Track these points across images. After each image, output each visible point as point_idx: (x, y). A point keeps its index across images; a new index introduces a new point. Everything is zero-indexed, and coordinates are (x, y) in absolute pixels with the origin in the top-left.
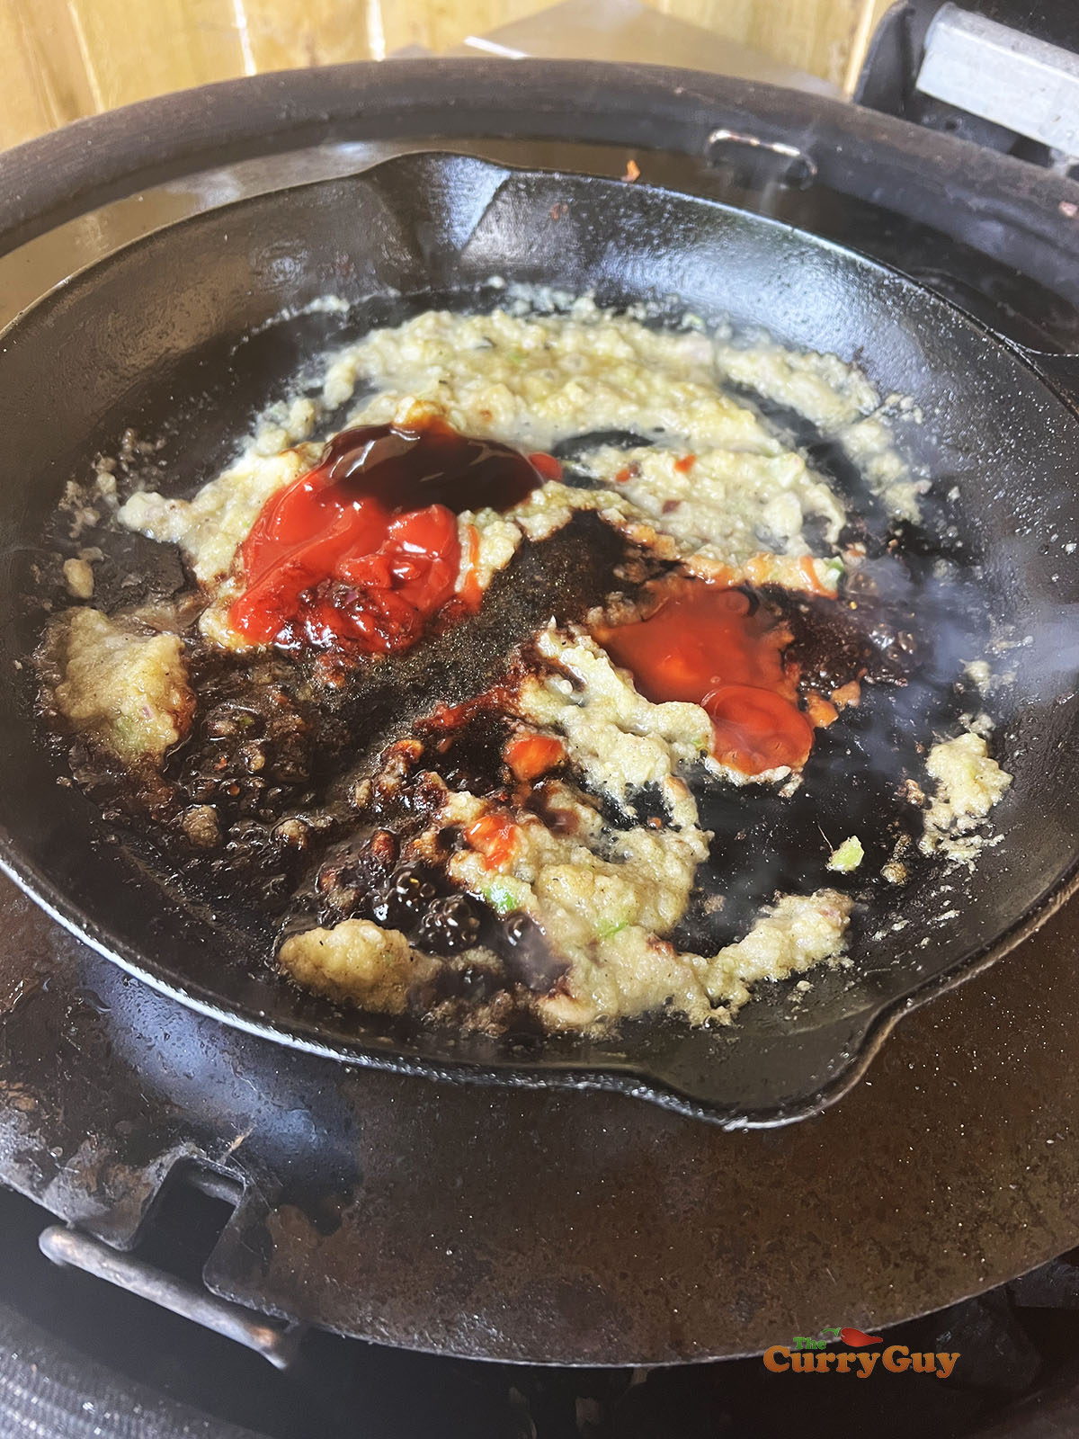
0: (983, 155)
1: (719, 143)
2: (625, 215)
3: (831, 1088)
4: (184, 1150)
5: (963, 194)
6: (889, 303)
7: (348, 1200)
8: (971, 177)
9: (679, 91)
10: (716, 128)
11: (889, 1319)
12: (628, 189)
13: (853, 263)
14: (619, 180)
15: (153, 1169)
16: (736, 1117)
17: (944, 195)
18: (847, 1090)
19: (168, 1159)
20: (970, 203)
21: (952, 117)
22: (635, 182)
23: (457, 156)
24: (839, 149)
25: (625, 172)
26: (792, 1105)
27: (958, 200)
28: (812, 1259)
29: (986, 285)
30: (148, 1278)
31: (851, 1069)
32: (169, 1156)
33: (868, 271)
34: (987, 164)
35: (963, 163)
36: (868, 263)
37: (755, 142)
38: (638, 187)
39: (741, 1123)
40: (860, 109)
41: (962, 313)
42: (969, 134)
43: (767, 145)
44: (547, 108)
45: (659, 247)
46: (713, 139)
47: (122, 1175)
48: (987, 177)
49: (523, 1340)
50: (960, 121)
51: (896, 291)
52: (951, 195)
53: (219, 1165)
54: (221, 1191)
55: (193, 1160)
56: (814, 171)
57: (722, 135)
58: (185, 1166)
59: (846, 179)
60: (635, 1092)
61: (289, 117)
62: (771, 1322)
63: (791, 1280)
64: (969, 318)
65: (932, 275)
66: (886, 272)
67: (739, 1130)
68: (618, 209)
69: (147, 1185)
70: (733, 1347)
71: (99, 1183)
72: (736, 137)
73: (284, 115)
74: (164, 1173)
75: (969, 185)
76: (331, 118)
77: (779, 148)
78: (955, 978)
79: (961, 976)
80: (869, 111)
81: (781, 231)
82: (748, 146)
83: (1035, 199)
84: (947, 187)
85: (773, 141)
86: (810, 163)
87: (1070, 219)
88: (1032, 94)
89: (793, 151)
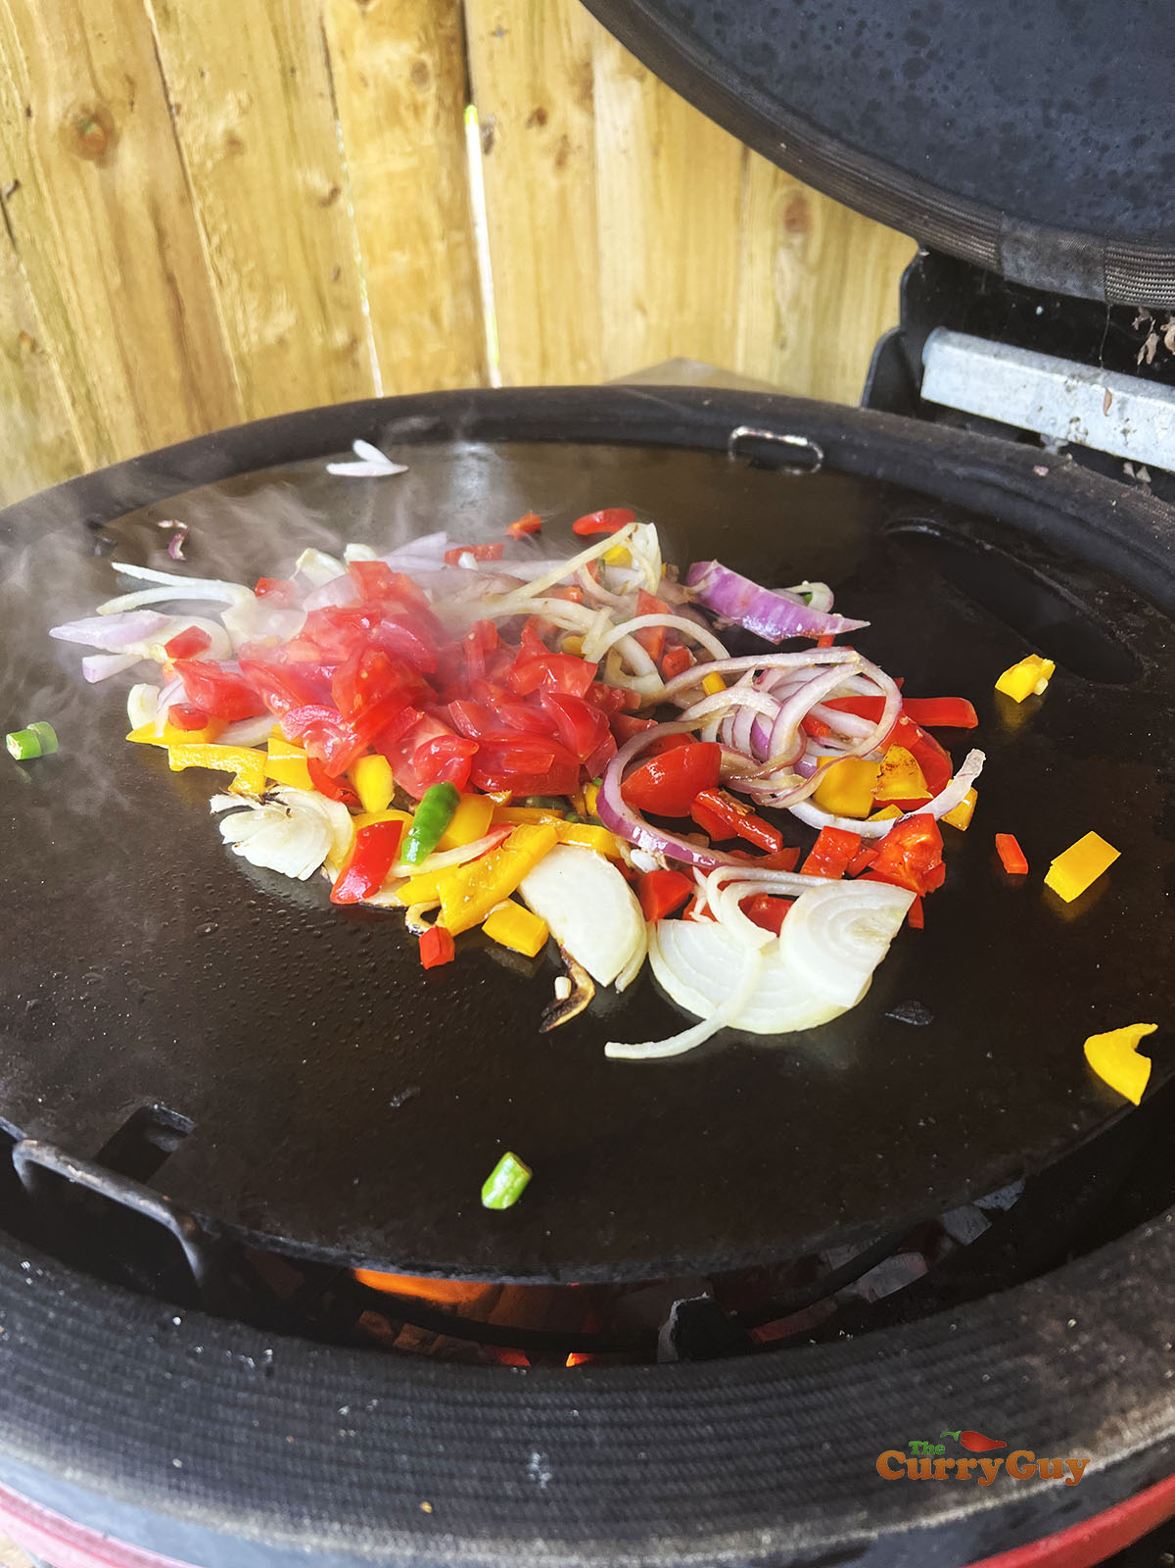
1: (741, 439)
4: (146, 1101)
5: (949, 465)
8: (958, 453)
9: (706, 403)
10: (738, 426)
17: (934, 467)
19: (133, 1107)
20: (956, 472)
21: (938, 412)
24: (843, 437)
27: (946, 471)
29: (965, 529)
32: (134, 1105)
35: (951, 444)
37: (769, 435)
40: (865, 410)
43: (780, 438)
44: (595, 419)
46: (734, 436)
48: (972, 452)
52: (940, 467)
56: (820, 455)
57: (742, 431)
59: (851, 461)
65: (922, 524)
72: (753, 433)
75: (955, 458)
77: (790, 439)
80: (875, 412)
82: (763, 439)
83: (1011, 465)
84: (935, 462)
85: (785, 433)
86: (816, 449)
87: (1042, 477)
88: (1016, 391)
89: (802, 442)
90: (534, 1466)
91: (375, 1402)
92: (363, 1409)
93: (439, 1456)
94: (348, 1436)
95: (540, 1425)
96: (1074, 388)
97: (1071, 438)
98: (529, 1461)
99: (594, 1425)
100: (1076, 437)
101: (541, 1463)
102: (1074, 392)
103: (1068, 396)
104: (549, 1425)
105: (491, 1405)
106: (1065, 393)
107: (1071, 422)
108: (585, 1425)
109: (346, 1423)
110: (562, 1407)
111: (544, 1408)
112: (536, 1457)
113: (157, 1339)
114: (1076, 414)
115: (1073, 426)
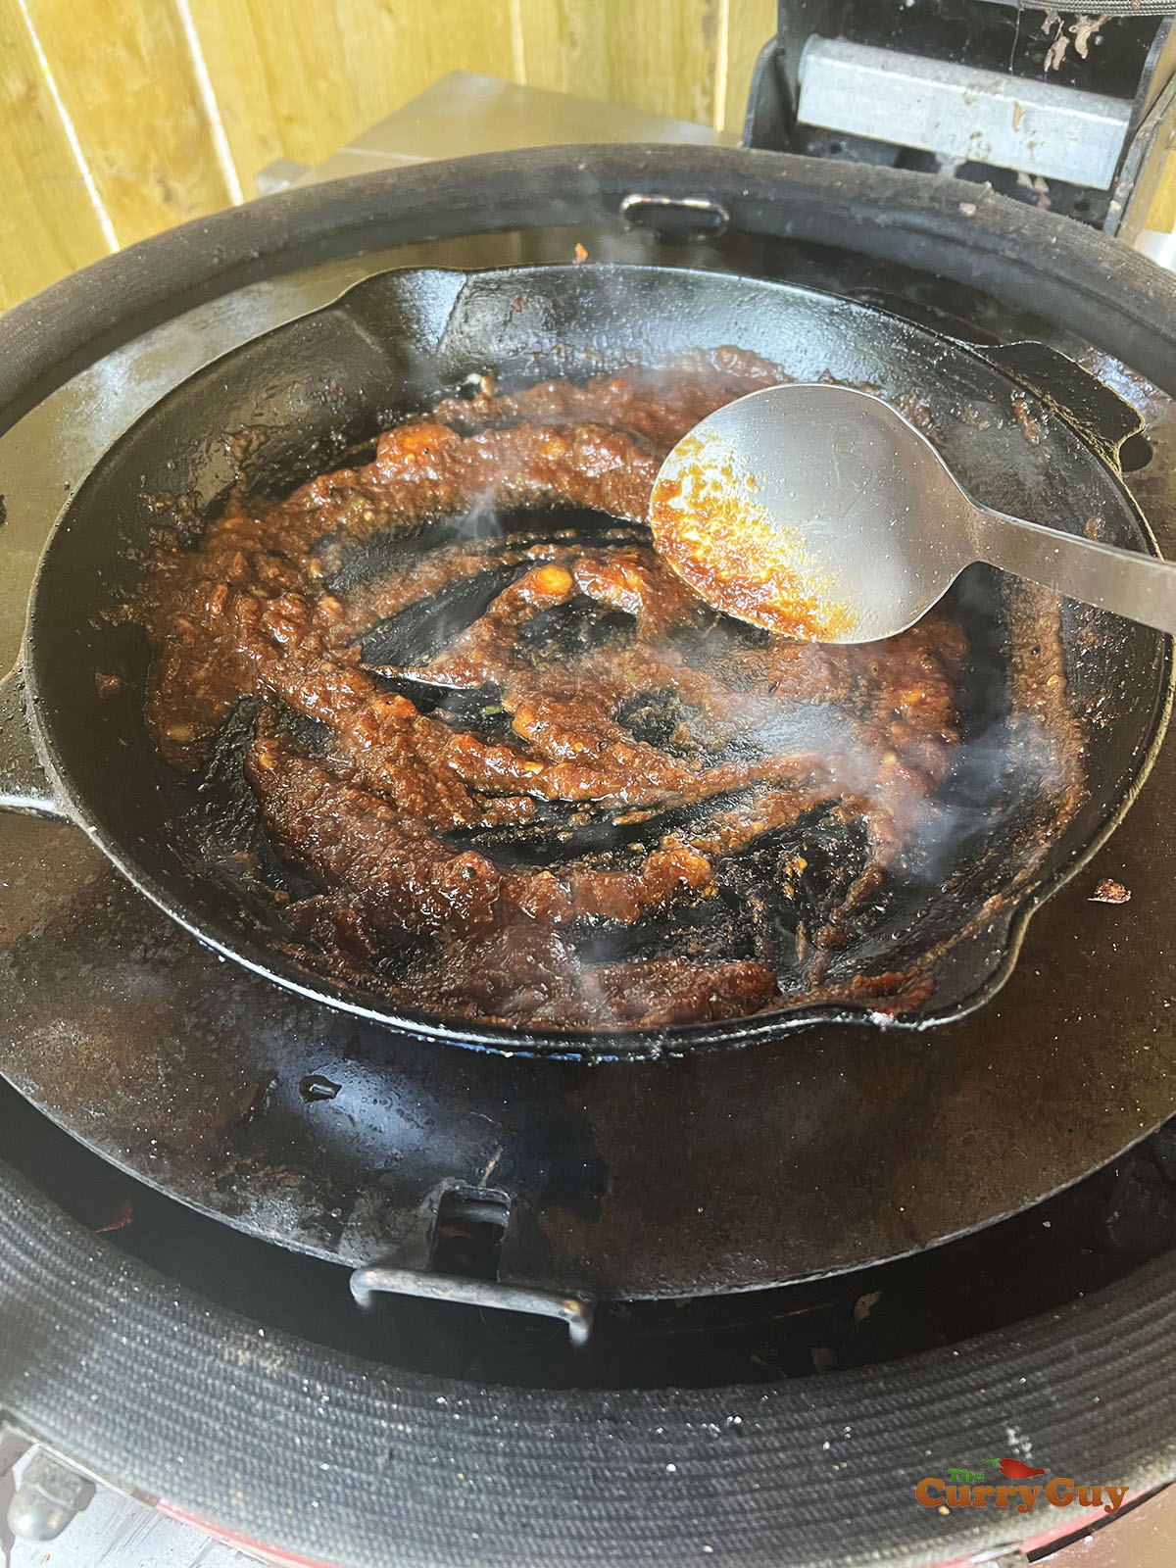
0: (879, 174)
1: (631, 207)
2: (582, 295)
3: (993, 977)
4: (445, 1185)
5: (869, 213)
6: (842, 327)
7: (600, 1189)
8: (873, 196)
9: (582, 166)
10: (626, 194)
11: (1078, 1173)
12: (580, 270)
13: (802, 298)
14: (570, 263)
15: (425, 1205)
16: (927, 1018)
17: (852, 217)
18: (1007, 977)
19: (436, 1195)
20: (878, 221)
21: (833, 141)
22: (586, 262)
23: (416, 270)
24: (746, 193)
25: (575, 255)
26: (967, 998)
27: (866, 220)
28: (1001, 1142)
29: (911, 293)
30: (461, 1285)
31: (1005, 960)
32: (435, 1193)
33: (818, 303)
34: (884, 181)
35: (863, 184)
36: (816, 296)
37: (666, 201)
38: (589, 267)
39: (931, 1022)
40: (754, 151)
41: (911, 325)
42: (855, 154)
43: (679, 202)
45: (618, 317)
46: (626, 205)
47: (400, 1218)
48: (888, 193)
49: (784, 1263)
50: (843, 144)
51: (847, 316)
52: (859, 216)
53: (481, 1189)
54: (485, 1214)
55: (455, 1192)
56: (727, 217)
57: (634, 199)
58: (450, 1198)
59: (758, 219)
60: (839, 1019)
61: (221, 261)
62: (982, 1199)
63: (989, 1163)
64: (918, 328)
65: (864, 293)
66: (834, 301)
67: (929, 1028)
68: (574, 290)
69: (425, 1220)
70: (957, 1227)
71: (382, 1229)
72: (648, 200)
73: (216, 260)
74: (436, 1206)
75: (874, 203)
76: (261, 254)
77: (689, 202)
78: (1067, 874)
79: (1071, 871)
80: (764, 152)
81: (729, 281)
82: (661, 206)
83: (936, 205)
84: (853, 209)
85: (683, 197)
86: (721, 211)
87: (972, 217)
88: (909, 107)
89: (704, 204)
90: (1013, 1441)
91: (848, 1429)
92: (841, 1439)
93: (929, 1459)
94: (841, 1469)
95: (998, 1401)
96: (975, 99)
97: (973, 157)
98: (1007, 1437)
99: (1042, 1386)
100: (977, 154)
101: (1017, 1436)
102: (974, 104)
103: (968, 109)
104: (1006, 1398)
105: (946, 1396)
106: (965, 107)
107: (972, 137)
108: (1037, 1387)
109: (832, 1458)
110: (1010, 1377)
111: (994, 1383)
112: (1011, 1432)
113: (615, 1433)
114: (978, 128)
115: (975, 142)
